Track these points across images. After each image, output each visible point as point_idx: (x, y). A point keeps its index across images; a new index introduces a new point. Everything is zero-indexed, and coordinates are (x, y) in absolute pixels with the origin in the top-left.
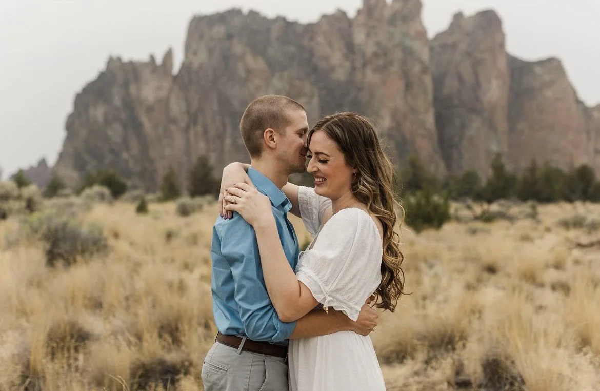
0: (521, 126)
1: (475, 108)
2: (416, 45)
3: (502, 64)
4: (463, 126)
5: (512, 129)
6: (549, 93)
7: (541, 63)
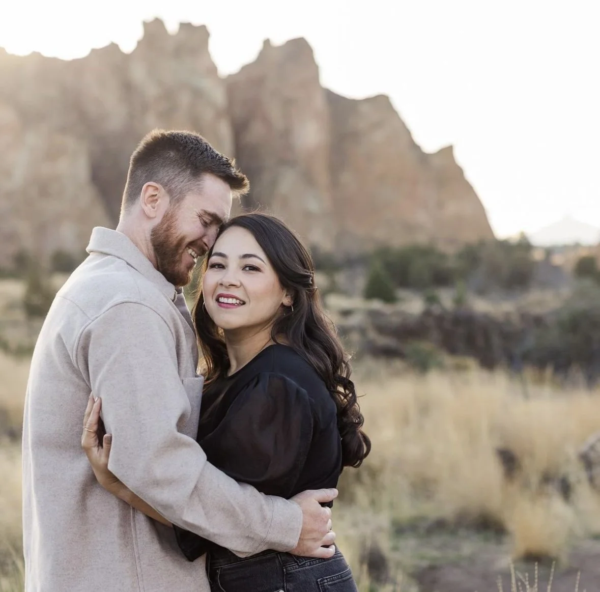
0: (347, 178)
1: (287, 159)
2: (207, 84)
3: (319, 102)
4: (274, 183)
5: (335, 183)
6: (378, 137)
7: (368, 100)
